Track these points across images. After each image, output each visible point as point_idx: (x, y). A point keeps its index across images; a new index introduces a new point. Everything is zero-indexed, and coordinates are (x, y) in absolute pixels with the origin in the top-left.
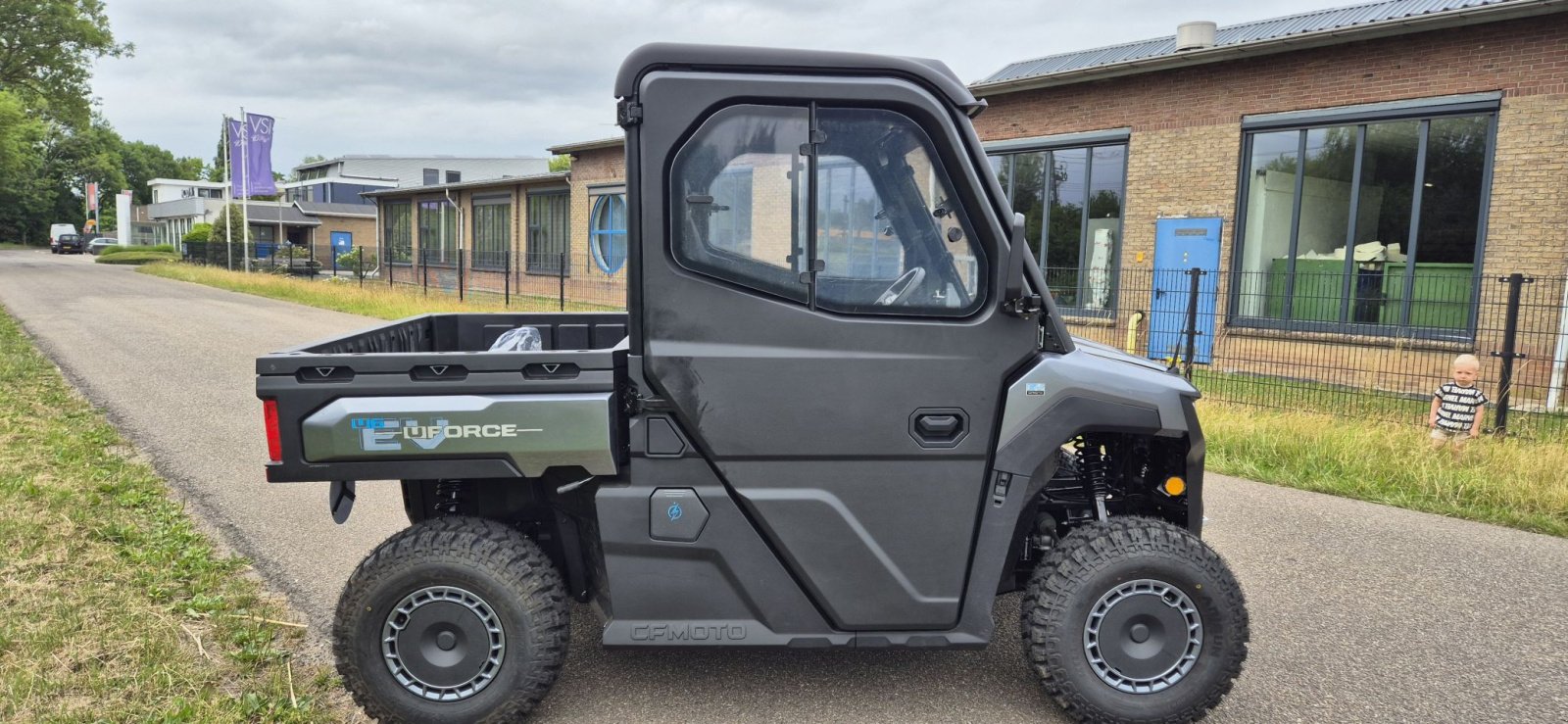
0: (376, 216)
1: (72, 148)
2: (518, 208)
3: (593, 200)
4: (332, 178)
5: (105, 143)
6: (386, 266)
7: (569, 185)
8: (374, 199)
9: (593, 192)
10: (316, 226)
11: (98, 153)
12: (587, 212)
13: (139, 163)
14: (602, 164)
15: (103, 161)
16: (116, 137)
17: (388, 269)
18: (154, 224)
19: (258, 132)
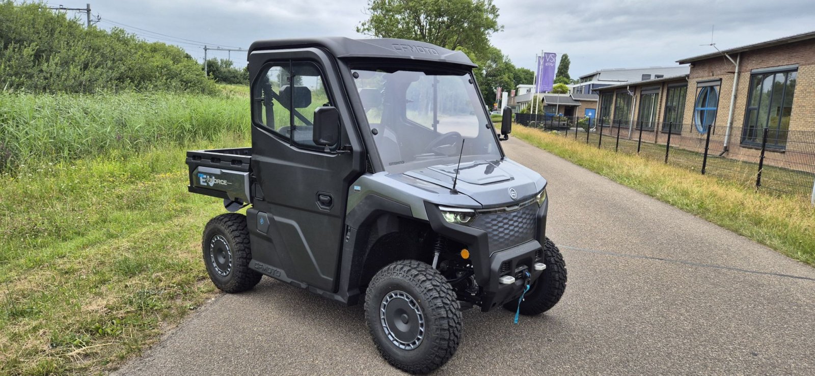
0: (598, 100)
1: (495, 72)
2: (662, 95)
3: (699, 90)
4: (594, 81)
5: (508, 69)
6: (599, 126)
7: (687, 81)
8: (598, 92)
9: (700, 85)
10: (578, 106)
11: (504, 74)
12: (695, 97)
13: (520, 78)
14: (707, 69)
15: (505, 78)
16: (513, 67)
17: (600, 128)
18: (517, 105)
19: (549, 61)
